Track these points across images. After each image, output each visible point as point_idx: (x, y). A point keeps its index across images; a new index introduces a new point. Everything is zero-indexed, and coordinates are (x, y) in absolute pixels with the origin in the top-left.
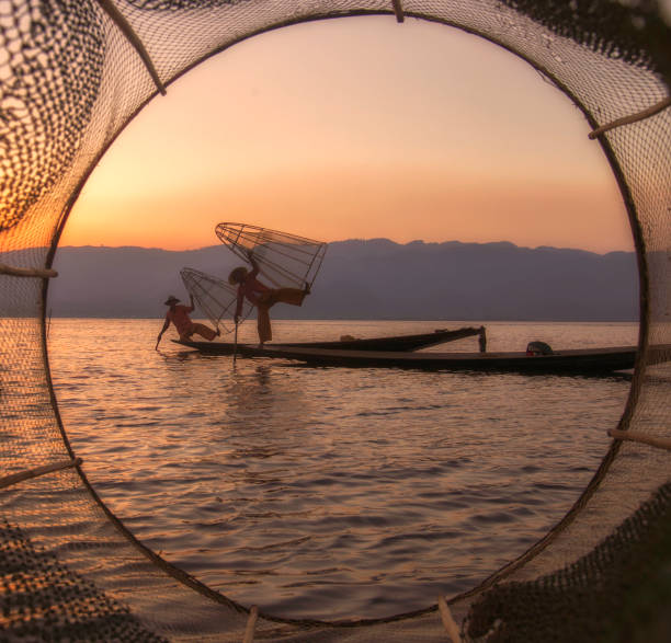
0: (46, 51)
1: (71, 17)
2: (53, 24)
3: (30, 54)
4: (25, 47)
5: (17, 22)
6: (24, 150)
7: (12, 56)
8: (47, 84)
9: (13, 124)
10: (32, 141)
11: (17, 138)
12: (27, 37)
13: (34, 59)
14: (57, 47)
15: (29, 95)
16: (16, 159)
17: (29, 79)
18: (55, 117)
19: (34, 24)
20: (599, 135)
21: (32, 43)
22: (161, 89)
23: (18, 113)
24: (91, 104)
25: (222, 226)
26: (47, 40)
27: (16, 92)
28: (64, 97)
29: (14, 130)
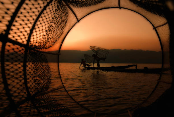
0: (58, 15)
1: (62, 8)
2: (59, 10)
3: (55, 15)
5: (53, 9)
6: (54, 32)
7: (52, 15)
8: (58, 20)
9: (52, 27)
10: (55, 30)
11: (53, 30)
12: (55, 12)
13: (56, 16)
14: (60, 14)
15: (55, 22)
16: (53, 34)
17: (55, 19)
18: (59, 26)
19: (56, 10)
22: (78, 21)
23: (53, 26)
24: (66, 24)
25: (91, 47)
26: (58, 12)
27: (53, 22)
28: (61, 23)
29: (52, 29)
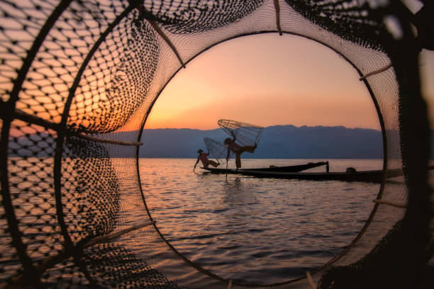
0: (134, 51)
1: (145, 37)
2: (137, 40)
3: (127, 53)
4: (125, 50)
5: (121, 40)
6: (126, 93)
7: (120, 54)
8: (135, 65)
9: (121, 82)
10: (129, 89)
11: (123, 88)
12: (126, 46)
13: (129, 55)
14: (139, 50)
15: (127, 70)
16: (123, 97)
17: (127, 63)
18: (138, 78)
19: (129, 40)
20: (364, 79)
21: (128, 49)
22: (184, 66)
23: (123, 78)
24: (153, 73)
26: (134, 47)
27: (122, 69)
28: (142, 70)
29: (122, 84)
